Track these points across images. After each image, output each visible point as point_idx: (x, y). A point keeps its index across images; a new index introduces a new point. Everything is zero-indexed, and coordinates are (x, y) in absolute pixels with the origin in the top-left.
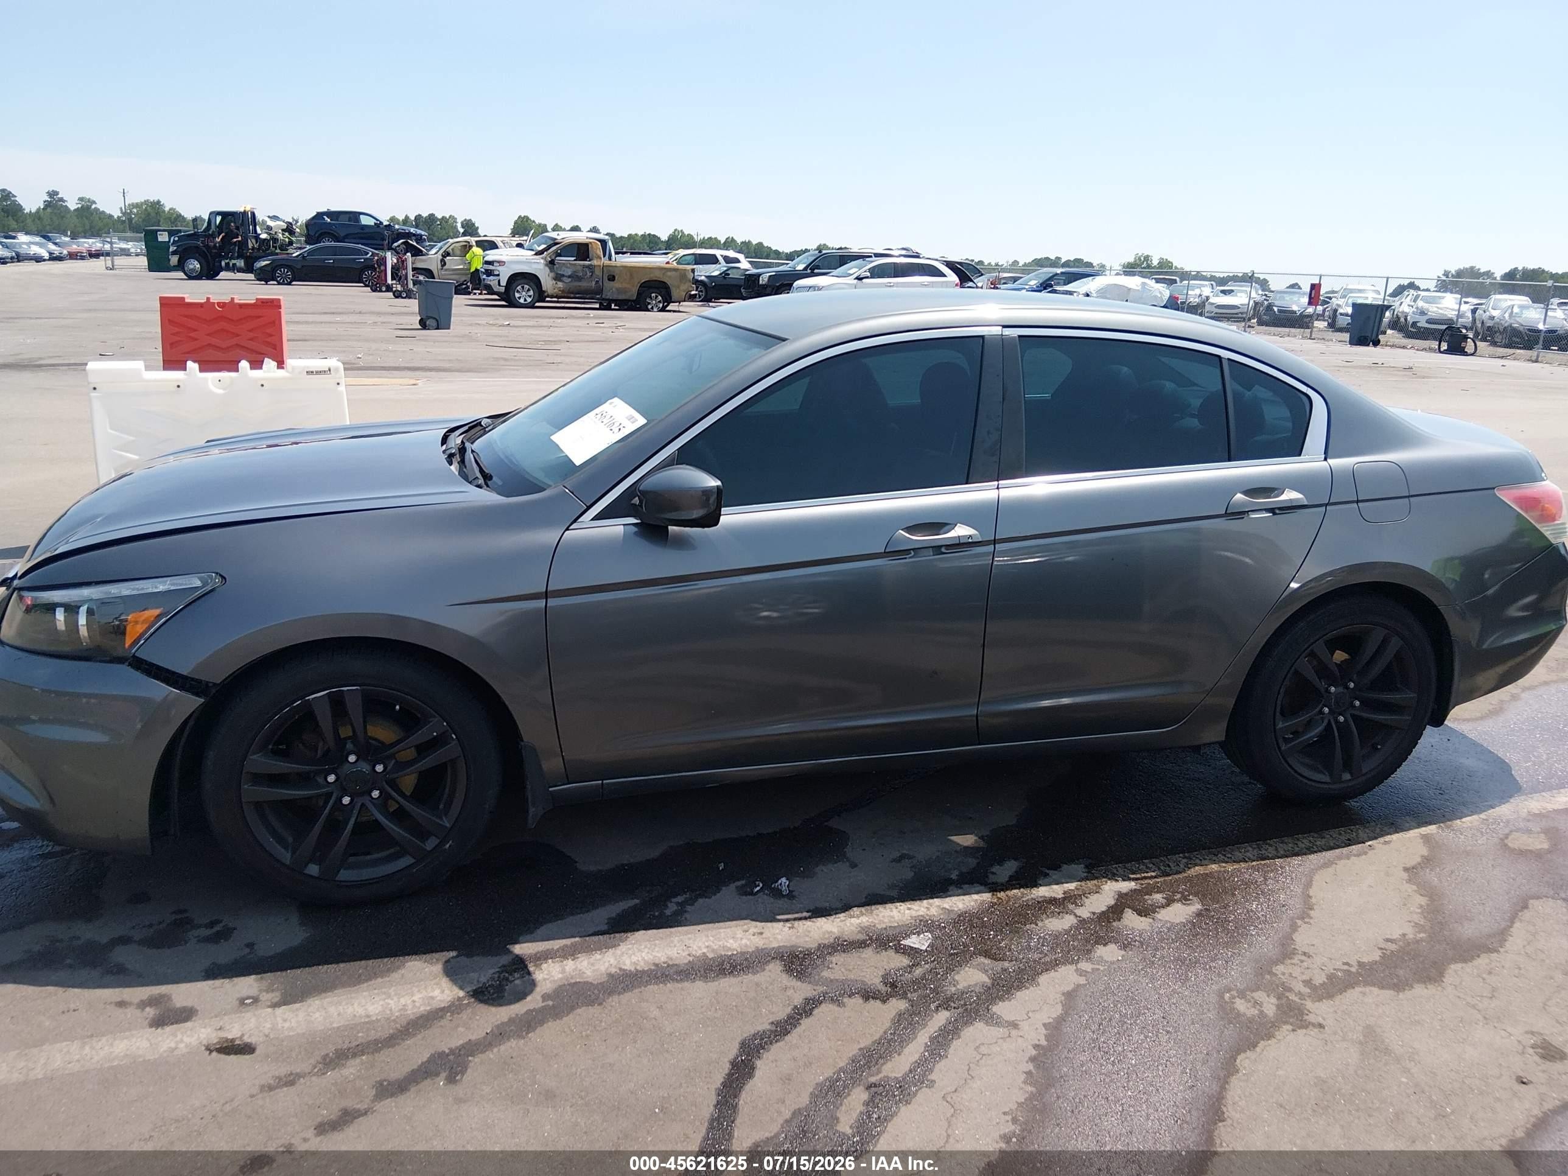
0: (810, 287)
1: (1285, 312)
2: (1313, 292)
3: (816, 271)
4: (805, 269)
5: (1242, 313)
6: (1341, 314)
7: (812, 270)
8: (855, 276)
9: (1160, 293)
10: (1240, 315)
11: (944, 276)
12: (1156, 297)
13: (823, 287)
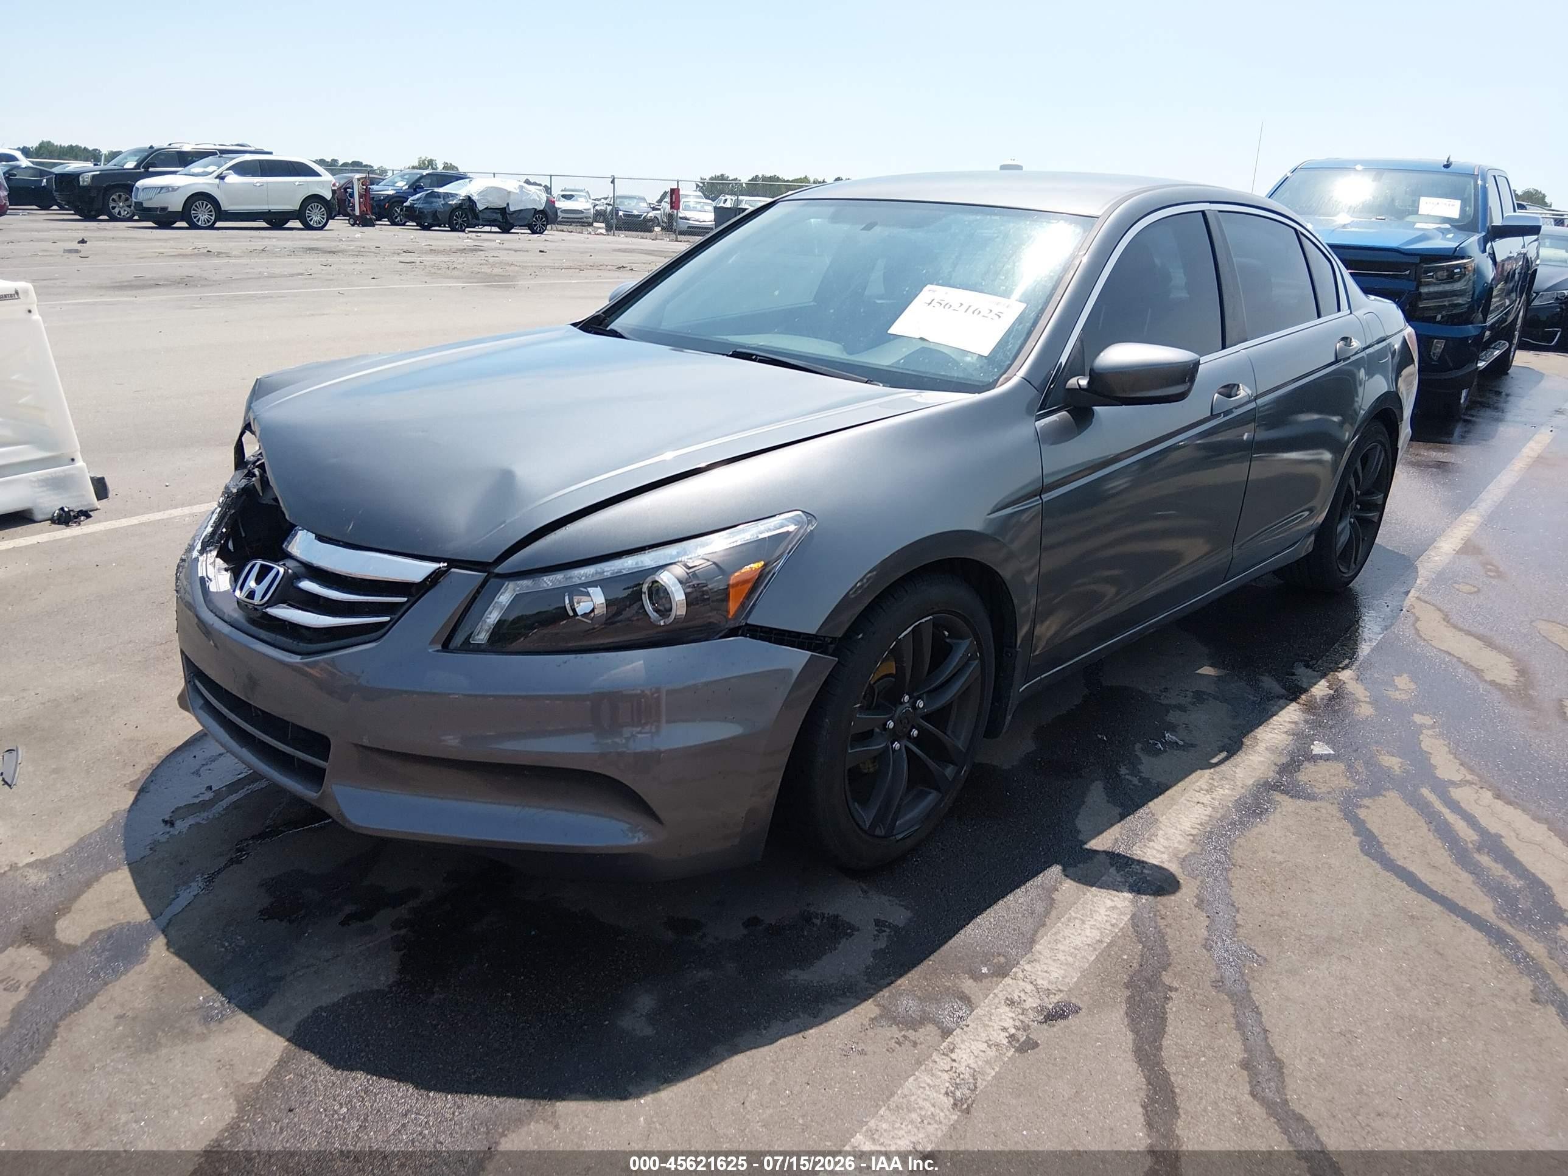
0: (162, 188)
1: (629, 216)
2: (674, 196)
3: (151, 169)
4: (137, 167)
5: (586, 218)
6: (681, 218)
7: (146, 168)
8: (216, 174)
9: (539, 196)
10: (585, 220)
11: (318, 175)
12: (534, 200)
13: (179, 188)
